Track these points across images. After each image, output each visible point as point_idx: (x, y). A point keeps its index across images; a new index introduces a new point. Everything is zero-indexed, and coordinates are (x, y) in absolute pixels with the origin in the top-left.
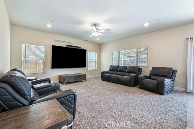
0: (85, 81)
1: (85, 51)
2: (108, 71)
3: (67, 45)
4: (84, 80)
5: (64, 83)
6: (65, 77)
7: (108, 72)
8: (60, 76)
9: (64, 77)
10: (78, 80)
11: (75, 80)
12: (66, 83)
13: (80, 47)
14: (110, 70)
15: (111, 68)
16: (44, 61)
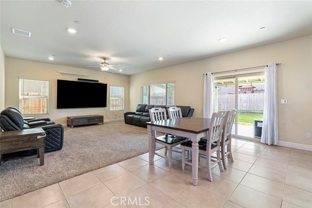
0: (103, 124)
1: (105, 85)
2: (135, 111)
3: (79, 79)
4: (101, 123)
5: (72, 127)
6: (74, 118)
7: (134, 113)
8: (68, 117)
9: (72, 118)
10: (91, 123)
11: (88, 123)
12: (75, 127)
13: (98, 81)
14: (137, 111)
15: (139, 107)
16: (47, 100)
